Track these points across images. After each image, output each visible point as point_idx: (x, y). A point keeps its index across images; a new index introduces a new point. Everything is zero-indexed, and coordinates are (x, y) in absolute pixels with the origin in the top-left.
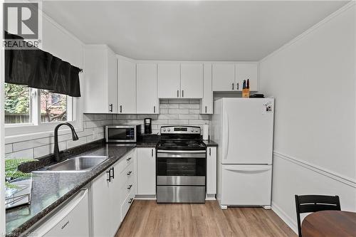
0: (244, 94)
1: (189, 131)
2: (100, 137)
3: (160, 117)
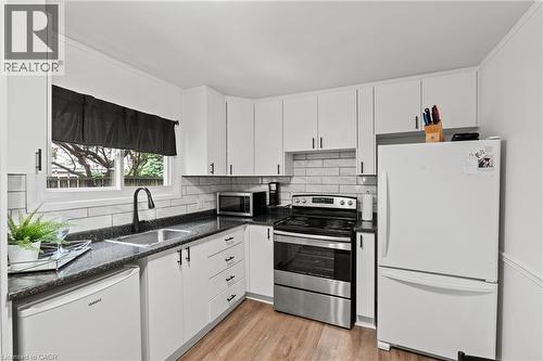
1: (337, 204)
3: (294, 180)
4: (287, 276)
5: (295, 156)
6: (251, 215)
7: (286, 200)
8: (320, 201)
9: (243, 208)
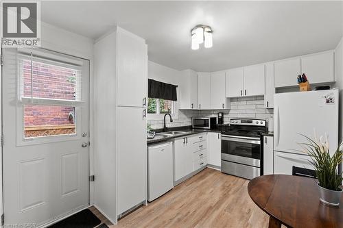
0: (301, 88)
1: (254, 123)
2: (189, 124)
3: (231, 112)
4: (227, 156)
5: (231, 99)
6: (209, 128)
7: (227, 121)
8: (245, 122)
9: (206, 125)
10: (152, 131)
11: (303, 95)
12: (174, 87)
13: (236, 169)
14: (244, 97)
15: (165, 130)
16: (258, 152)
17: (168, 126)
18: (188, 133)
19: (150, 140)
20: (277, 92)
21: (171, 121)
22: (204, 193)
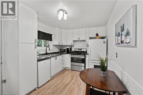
0: (97, 38)
1: (83, 50)
2: (58, 51)
3: (74, 46)
4: (73, 63)
5: (75, 41)
6: (66, 52)
7: (73, 50)
8: (79, 50)
9: (65, 51)
10: (40, 55)
11: (97, 40)
12: (51, 35)
13: (76, 68)
14: (79, 40)
15: (47, 54)
16: (83, 61)
17: (48, 52)
18: (57, 55)
19: (38, 59)
20: (90, 39)
21: (50, 50)
22: (64, 79)
